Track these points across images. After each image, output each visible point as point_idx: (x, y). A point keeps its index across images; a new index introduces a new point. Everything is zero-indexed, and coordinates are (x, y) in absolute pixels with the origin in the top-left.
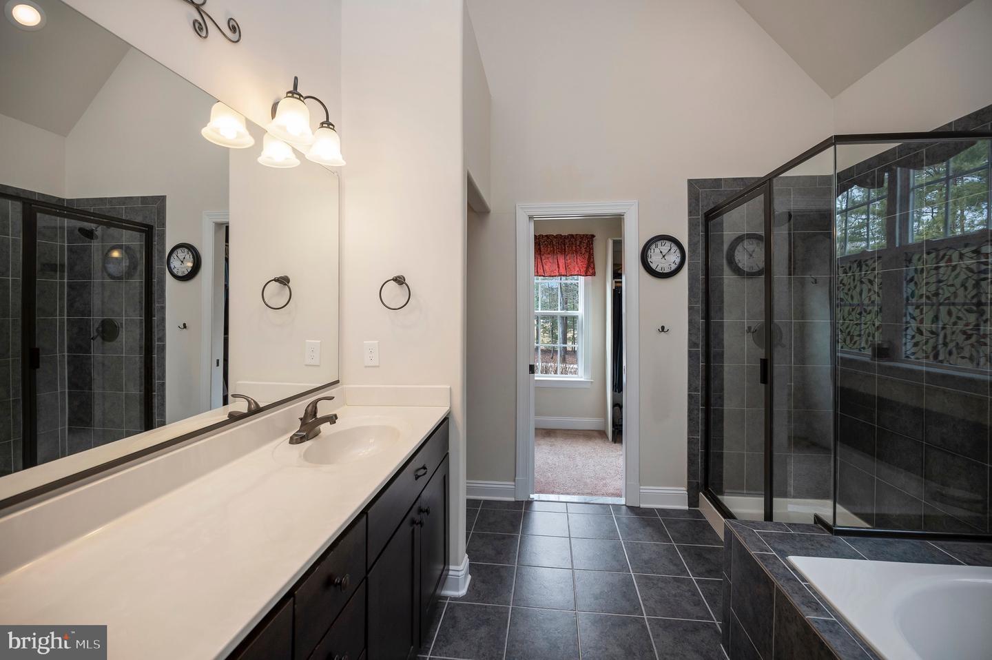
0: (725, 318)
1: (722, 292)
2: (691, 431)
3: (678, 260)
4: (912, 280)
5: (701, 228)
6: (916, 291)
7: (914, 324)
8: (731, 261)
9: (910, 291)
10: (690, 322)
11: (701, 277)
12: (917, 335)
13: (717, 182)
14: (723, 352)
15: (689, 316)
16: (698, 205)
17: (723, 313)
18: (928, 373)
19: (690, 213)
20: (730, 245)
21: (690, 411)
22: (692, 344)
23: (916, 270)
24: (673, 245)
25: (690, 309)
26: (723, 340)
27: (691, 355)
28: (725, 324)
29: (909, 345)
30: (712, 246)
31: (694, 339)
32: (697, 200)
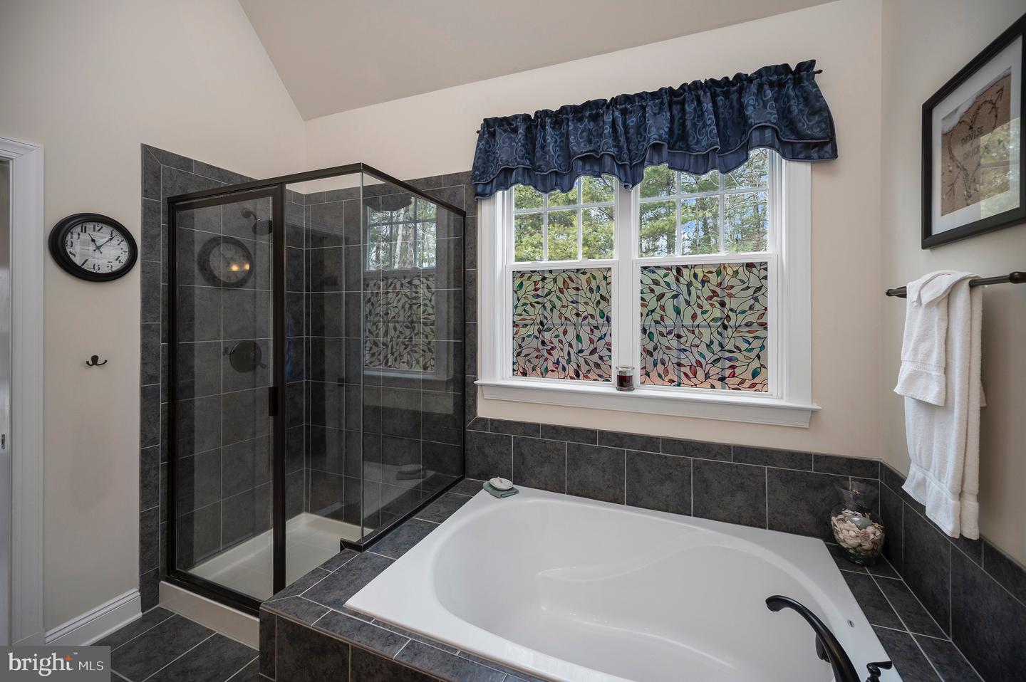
0: (196, 338)
1: (192, 305)
2: (145, 501)
3: (124, 258)
4: (369, 300)
5: (162, 218)
6: (373, 310)
7: (372, 338)
8: (204, 267)
9: (368, 310)
10: (145, 347)
11: (162, 284)
12: (374, 346)
13: (186, 163)
14: (193, 382)
15: (142, 339)
16: (158, 184)
17: (193, 333)
18: (384, 377)
19: (145, 192)
20: (204, 246)
21: (144, 474)
22: (146, 378)
23: (372, 293)
24: (115, 232)
25: (145, 328)
26: (193, 367)
27: (145, 393)
28: (196, 347)
29: (367, 357)
30: (180, 245)
31: (150, 371)
32: (157, 176)
